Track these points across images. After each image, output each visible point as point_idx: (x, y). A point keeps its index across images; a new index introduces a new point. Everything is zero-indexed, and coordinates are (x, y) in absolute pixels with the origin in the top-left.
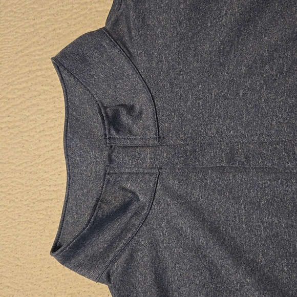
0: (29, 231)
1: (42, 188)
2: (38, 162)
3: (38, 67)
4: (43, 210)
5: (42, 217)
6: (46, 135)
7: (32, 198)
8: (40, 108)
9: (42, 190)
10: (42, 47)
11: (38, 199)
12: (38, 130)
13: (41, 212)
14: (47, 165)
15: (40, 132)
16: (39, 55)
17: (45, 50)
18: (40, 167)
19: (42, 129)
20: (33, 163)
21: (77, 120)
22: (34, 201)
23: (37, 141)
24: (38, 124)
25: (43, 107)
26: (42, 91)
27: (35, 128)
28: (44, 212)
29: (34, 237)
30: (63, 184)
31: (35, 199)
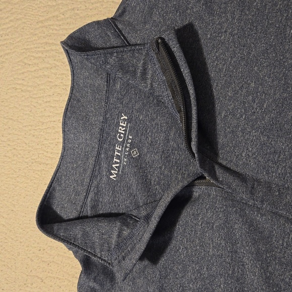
0: (25, 185)
1: (41, 152)
2: (41, 128)
3: (54, 41)
4: (38, 171)
5: (37, 176)
6: (51, 106)
8: (50, 80)
9: (40, 154)
10: (61, 23)
11: (37, 160)
12: (45, 100)
13: (37, 172)
14: (48, 133)
15: (46, 102)
16: (56, 30)
17: (62, 27)
18: (42, 133)
19: (48, 100)
20: (37, 128)
21: (79, 101)
22: (33, 161)
23: (43, 110)
24: (46, 95)
25: (52, 80)
26: (54, 65)
27: (43, 97)
28: (39, 173)
29: (28, 191)
30: (58, 154)
31: (34, 159)
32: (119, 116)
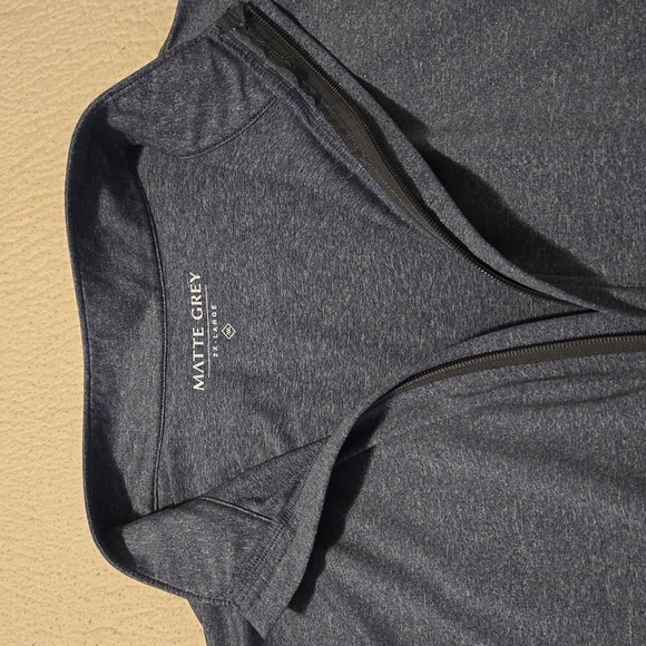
0: (47, 460)
1: (64, 390)
2: (55, 347)
3: (46, 191)
4: (66, 425)
5: (65, 436)
6: (65, 302)
7: (50, 406)
8: (52, 257)
9: (64, 393)
10: (52, 157)
11: (59, 408)
12: (52, 295)
13: (64, 429)
14: (70, 351)
15: (55, 298)
16: (47, 171)
17: (55, 163)
18: (59, 355)
19: (58, 292)
20: (49, 348)
22: (53, 411)
23: (52, 313)
24: (51, 285)
25: (57, 257)
26: (54, 230)
27: (47, 291)
28: (68, 428)
29: (55, 470)
31: (55, 407)
32: (186, 277)
